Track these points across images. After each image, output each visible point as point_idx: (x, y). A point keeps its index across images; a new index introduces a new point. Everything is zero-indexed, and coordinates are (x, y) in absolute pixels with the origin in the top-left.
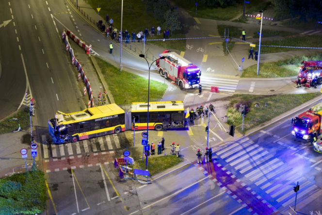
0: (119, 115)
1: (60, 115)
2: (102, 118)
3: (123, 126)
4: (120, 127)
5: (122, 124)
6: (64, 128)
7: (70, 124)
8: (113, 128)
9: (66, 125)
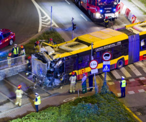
0: (123, 42)
1: (47, 47)
2: (103, 47)
3: (126, 58)
4: (123, 59)
5: (125, 55)
6: (60, 62)
7: (67, 57)
8: (115, 61)
9: (62, 59)
